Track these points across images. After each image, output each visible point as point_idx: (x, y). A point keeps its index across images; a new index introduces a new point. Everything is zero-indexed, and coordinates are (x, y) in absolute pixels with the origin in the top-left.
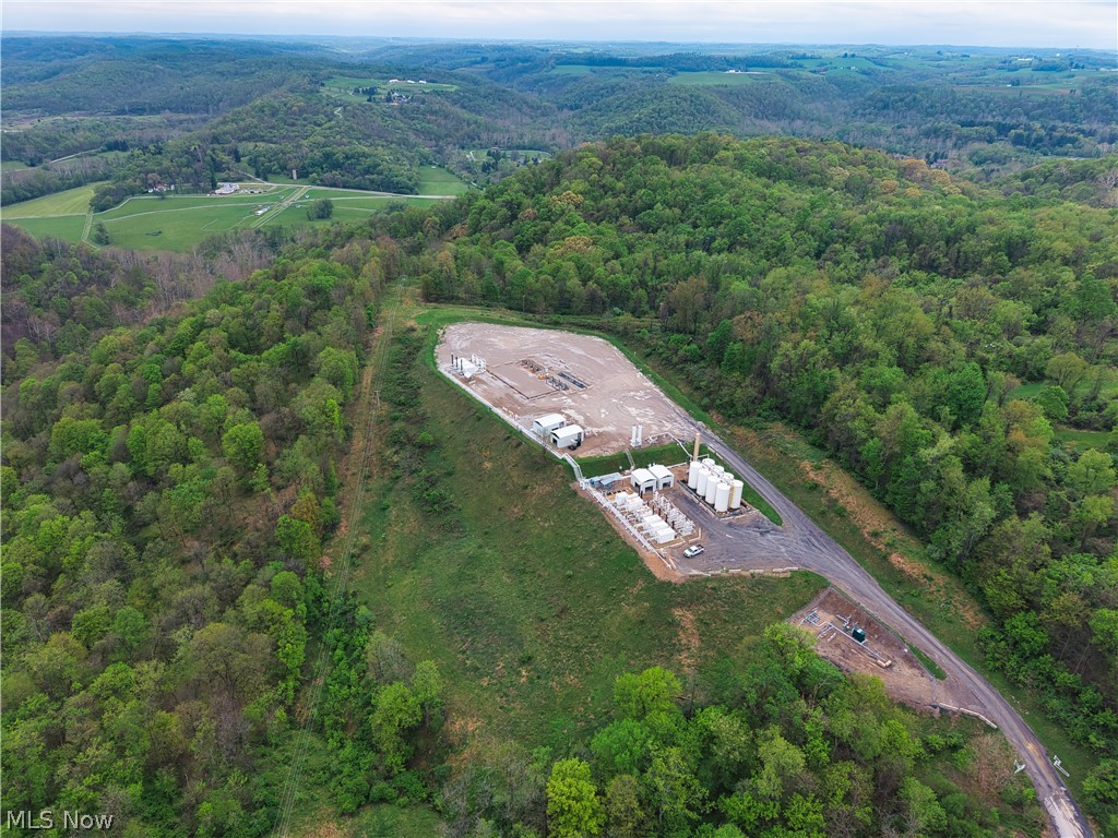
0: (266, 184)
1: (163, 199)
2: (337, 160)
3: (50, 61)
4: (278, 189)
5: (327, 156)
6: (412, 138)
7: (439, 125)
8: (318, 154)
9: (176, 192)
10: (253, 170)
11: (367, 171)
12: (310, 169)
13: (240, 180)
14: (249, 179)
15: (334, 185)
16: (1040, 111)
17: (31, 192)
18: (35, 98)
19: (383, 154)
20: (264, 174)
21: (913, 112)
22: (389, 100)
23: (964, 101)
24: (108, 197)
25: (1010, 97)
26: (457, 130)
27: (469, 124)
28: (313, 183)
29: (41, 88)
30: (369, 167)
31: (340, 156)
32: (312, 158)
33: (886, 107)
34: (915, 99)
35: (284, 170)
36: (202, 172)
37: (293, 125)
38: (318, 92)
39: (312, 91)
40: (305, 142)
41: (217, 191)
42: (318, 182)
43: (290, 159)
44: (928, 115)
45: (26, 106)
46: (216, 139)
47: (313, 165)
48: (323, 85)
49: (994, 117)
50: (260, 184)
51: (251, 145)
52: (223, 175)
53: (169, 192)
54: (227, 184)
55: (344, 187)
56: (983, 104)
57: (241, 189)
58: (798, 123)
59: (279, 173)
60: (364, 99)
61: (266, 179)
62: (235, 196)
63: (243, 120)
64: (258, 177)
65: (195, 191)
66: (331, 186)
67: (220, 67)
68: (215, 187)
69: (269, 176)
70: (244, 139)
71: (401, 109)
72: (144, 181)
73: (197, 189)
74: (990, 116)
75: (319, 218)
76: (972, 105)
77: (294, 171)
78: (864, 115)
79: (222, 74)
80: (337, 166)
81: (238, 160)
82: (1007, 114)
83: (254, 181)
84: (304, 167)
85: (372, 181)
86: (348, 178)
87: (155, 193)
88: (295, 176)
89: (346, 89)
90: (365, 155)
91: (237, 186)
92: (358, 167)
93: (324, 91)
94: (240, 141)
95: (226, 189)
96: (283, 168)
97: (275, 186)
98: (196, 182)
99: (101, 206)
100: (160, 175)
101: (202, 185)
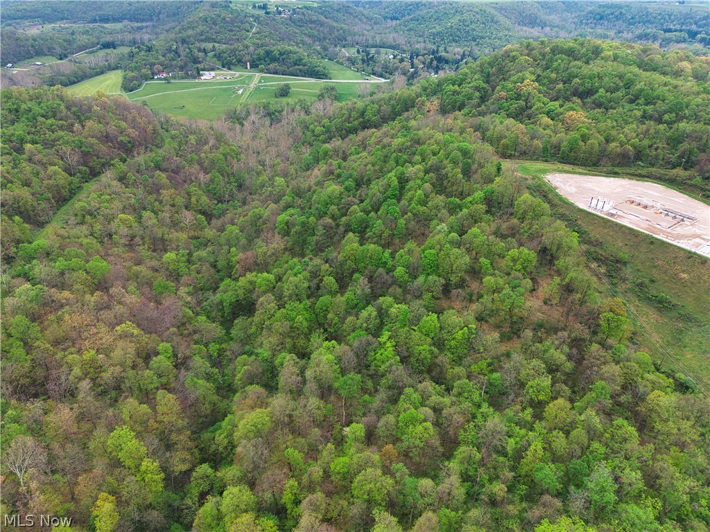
0: (231, 72)
1: (169, 83)
2: (275, 56)
5: (268, 53)
8: (261, 51)
12: (258, 63)
13: (213, 70)
14: (218, 69)
15: (276, 73)
16: (704, 22)
19: (302, 52)
20: (228, 65)
21: (621, 22)
22: (279, 13)
23: (654, 15)
24: (134, 82)
25: (685, 12)
28: (262, 72)
32: (258, 55)
33: (601, 18)
34: (621, 13)
35: (240, 63)
36: (191, 67)
41: (202, 78)
42: (265, 71)
43: (243, 55)
44: (630, 24)
47: (259, 59)
49: (674, 25)
50: (225, 72)
54: (206, 73)
56: (667, 17)
57: (216, 75)
58: (547, 29)
59: (236, 65)
61: (229, 69)
64: (224, 67)
65: (187, 78)
66: (274, 74)
68: (199, 75)
69: (232, 67)
73: (188, 76)
74: (672, 25)
75: (281, 96)
76: (660, 17)
77: (248, 63)
78: (587, 24)
80: (274, 60)
82: (683, 24)
83: (222, 70)
84: (253, 61)
85: (301, 71)
86: (284, 68)
87: (159, 79)
88: (249, 67)
89: (247, 5)
90: (290, 52)
91: (213, 73)
92: (289, 60)
95: (207, 76)
96: (239, 61)
97: (238, 74)
98: (187, 71)
99: (131, 89)
100: (162, 66)
101: (190, 73)
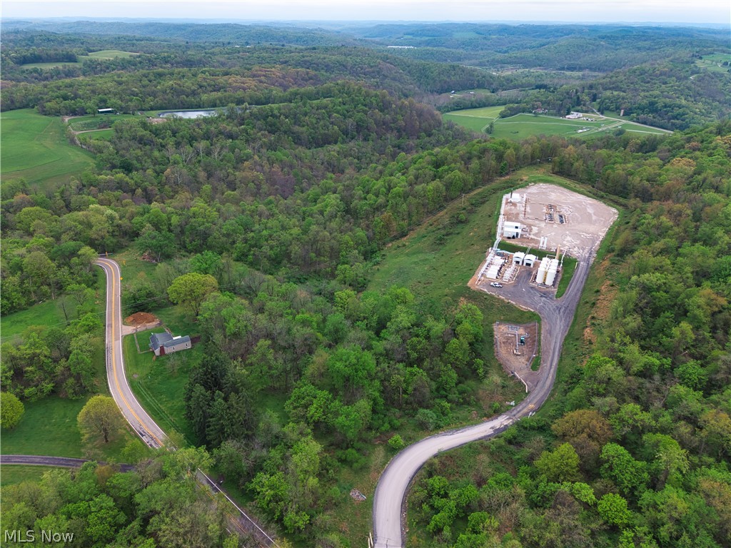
0: (601, 116)
2: (657, 107)
3: (548, 38)
4: (605, 120)
5: (652, 104)
8: (646, 102)
9: (546, 114)
10: (598, 107)
11: (675, 117)
12: (635, 111)
13: (586, 112)
14: (593, 112)
15: (645, 123)
17: (479, 104)
18: (521, 58)
20: (601, 111)
24: (509, 111)
28: (632, 120)
29: (529, 53)
30: (678, 115)
31: (660, 105)
32: (640, 104)
36: (568, 104)
37: (648, 82)
40: (642, 94)
41: (567, 116)
42: (635, 119)
43: (625, 102)
45: (515, 63)
46: (591, 87)
47: (638, 108)
48: (700, 58)
51: (608, 93)
52: (579, 108)
53: (542, 113)
54: (576, 113)
55: (651, 125)
57: (583, 117)
59: (613, 111)
60: (724, 70)
61: (602, 114)
62: (576, 120)
63: (617, 77)
65: (556, 115)
66: (642, 123)
68: (568, 113)
69: (605, 112)
70: (610, 89)
72: (533, 105)
73: (559, 114)
77: (623, 111)
80: (655, 111)
81: (594, 100)
83: (595, 113)
84: (630, 109)
85: (673, 124)
86: (657, 120)
87: (534, 113)
88: (622, 114)
90: (680, 107)
91: (581, 115)
92: (670, 114)
93: (698, 63)
94: (605, 89)
95: (574, 116)
96: (618, 109)
97: (605, 117)
98: (559, 110)
99: (503, 116)
100: (543, 103)
101: (562, 112)
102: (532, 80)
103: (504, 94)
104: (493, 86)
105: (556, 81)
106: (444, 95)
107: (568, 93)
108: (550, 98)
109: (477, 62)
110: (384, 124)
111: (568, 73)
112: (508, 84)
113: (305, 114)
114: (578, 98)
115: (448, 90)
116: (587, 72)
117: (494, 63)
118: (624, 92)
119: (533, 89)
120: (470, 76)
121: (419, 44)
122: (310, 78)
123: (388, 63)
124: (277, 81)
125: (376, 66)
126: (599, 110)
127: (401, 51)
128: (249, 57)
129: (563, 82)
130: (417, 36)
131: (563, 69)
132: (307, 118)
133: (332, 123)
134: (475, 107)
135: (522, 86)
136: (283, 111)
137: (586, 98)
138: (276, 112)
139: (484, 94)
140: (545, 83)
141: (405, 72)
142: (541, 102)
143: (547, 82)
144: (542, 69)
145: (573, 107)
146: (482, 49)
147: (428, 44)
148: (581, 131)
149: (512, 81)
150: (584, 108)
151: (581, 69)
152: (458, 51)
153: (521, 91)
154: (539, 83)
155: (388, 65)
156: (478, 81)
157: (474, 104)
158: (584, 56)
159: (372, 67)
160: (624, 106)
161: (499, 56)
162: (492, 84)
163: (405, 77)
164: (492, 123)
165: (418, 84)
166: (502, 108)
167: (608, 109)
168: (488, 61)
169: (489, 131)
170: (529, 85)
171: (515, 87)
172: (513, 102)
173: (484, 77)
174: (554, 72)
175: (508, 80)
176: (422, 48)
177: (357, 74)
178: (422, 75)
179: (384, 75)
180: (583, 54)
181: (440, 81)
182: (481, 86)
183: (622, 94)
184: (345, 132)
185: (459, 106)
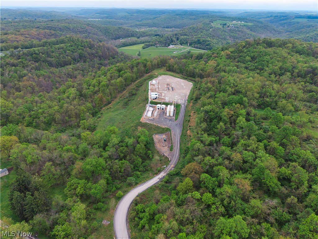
4: (183, 48)
6: (228, 37)
7: (239, 35)
9: (160, 46)
13: (176, 45)
14: (178, 45)
15: (197, 48)
18: (147, 23)
20: (181, 44)
22: (228, 27)
26: (244, 36)
27: (248, 35)
28: (192, 47)
29: (150, 21)
36: (168, 42)
38: (210, 24)
39: (208, 24)
41: (169, 47)
42: (194, 47)
43: (189, 40)
45: (145, 25)
46: (176, 35)
48: (213, 22)
50: (180, 46)
51: (182, 37)
52: (173, 43)
55: (199, 49)
59: (185, 44)
60: (221, 27)
61: (181, 45)
62: (172, 48)
67: (191, 17)
68: (169, 46)
69: (182, 44)
70: (183, 35)
71: (230, 30)
72: (155, 43)
73: (165, 46)
79: (191, 19)
80: (200, 43)
81: (178, 40)
84: (191, 43)
86: (201, 46)
87: (156, 46)
88: (188, 45)
89: (218, 24)
91: (174, 46)
92: (205, 44)
93: (212, 24)
94: (181, 35)
95: (171, 46)
96: (187, 43)
98: (165, 45)
99: (144, 48)
100: (159, 42)
101: (167, 45)
102: (153, 33)
103: (143, 39)
104: (138, 36)
105: (162, 33)
106: (117, 40)
107: (168, 37)
108: (161, 39)
109: (129, 25)
110: (92, 54)
111: (166, 29)
112: (143, 34)
113: (53, 52)
114: (172, 39)
115: (119, 38)
116: (173, 29)
117: (136, 26)
118: (188, 36)
119: (154, 36)
120: (127, 31)
121: (103, 18)
122: (53, 35)
123: (90, 26)
124: (35, 37)
125: (84, 28)
126: (180, 44)
127: (95, 22)
128: (18, 25)
129: (165, 33)
130: (101, 14)
131: (164, 28)
132: (54, 54)
133: (67, 55)
134: (132, 45)
135: (149, 35)
136: (40, 51)
137: (175, 39)
138: (37, 52)
139: (134, 39)
140: (158, 33)
141: (99, 31)
142: (158, 41)
143: (159, 33)
144: (156, 28)
145: (170, 43)
146: (131, 20)
147: (107, 18)
148: (175, 53)
149: (145, 33)
150: (175, 43)
151: (171, 28)
152: (120, 21)
153: (149, 37)
154: (156, 34)
155: (90, 27)
156: (131, 34)
157: (131, 44)
158: (172, 22)
159: (82, 29)
160: (189, 42)
161: (138, 23)
162: (137, 35)
163: (99, 33)
164: (140, 52)
165: (105, 36)
166: (143, 45)
167: (183, 43)
168: (134, 25)
169: (139, 55)
170: (152, 35)
171: (147, 36)
172: (147, 42)
173: (133, 32)
174: (161, 29)
175: (144, 33)
176: (104, 20)
177: (76, 32)
178: (106, 32)
179: (89, 32)
180: (171, 21)
181: (115, 34)
182: (132, 36)
183: (187, 37)
184: (74, 59)
185: (125, 45)
